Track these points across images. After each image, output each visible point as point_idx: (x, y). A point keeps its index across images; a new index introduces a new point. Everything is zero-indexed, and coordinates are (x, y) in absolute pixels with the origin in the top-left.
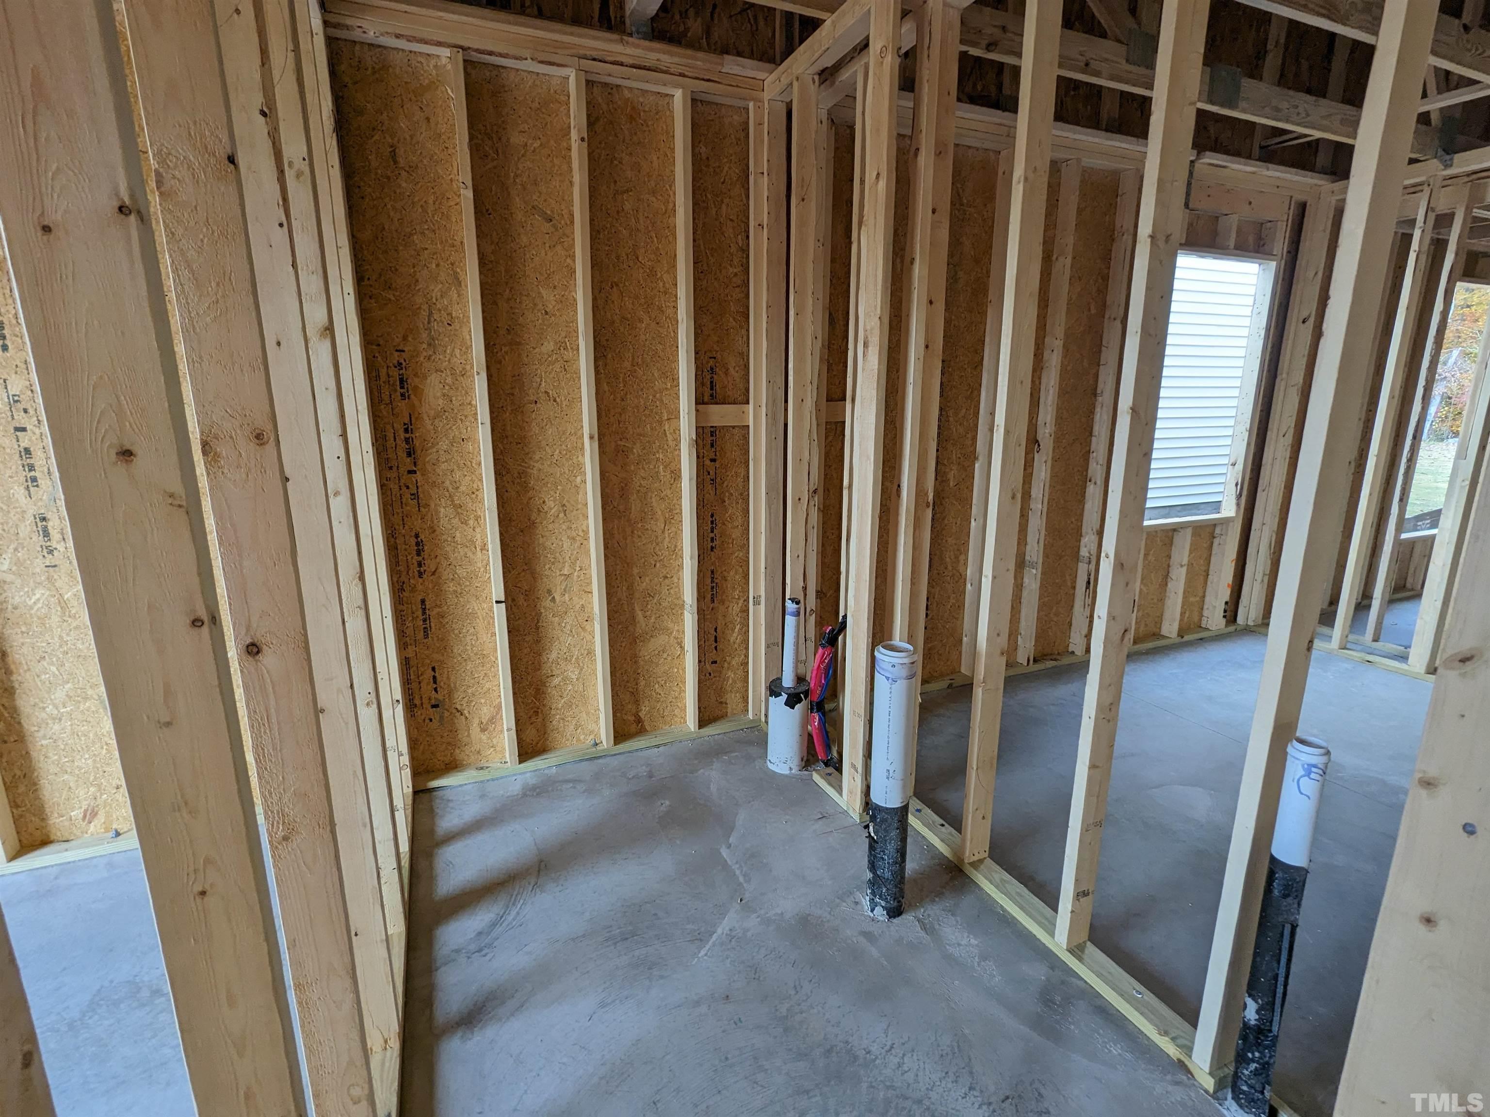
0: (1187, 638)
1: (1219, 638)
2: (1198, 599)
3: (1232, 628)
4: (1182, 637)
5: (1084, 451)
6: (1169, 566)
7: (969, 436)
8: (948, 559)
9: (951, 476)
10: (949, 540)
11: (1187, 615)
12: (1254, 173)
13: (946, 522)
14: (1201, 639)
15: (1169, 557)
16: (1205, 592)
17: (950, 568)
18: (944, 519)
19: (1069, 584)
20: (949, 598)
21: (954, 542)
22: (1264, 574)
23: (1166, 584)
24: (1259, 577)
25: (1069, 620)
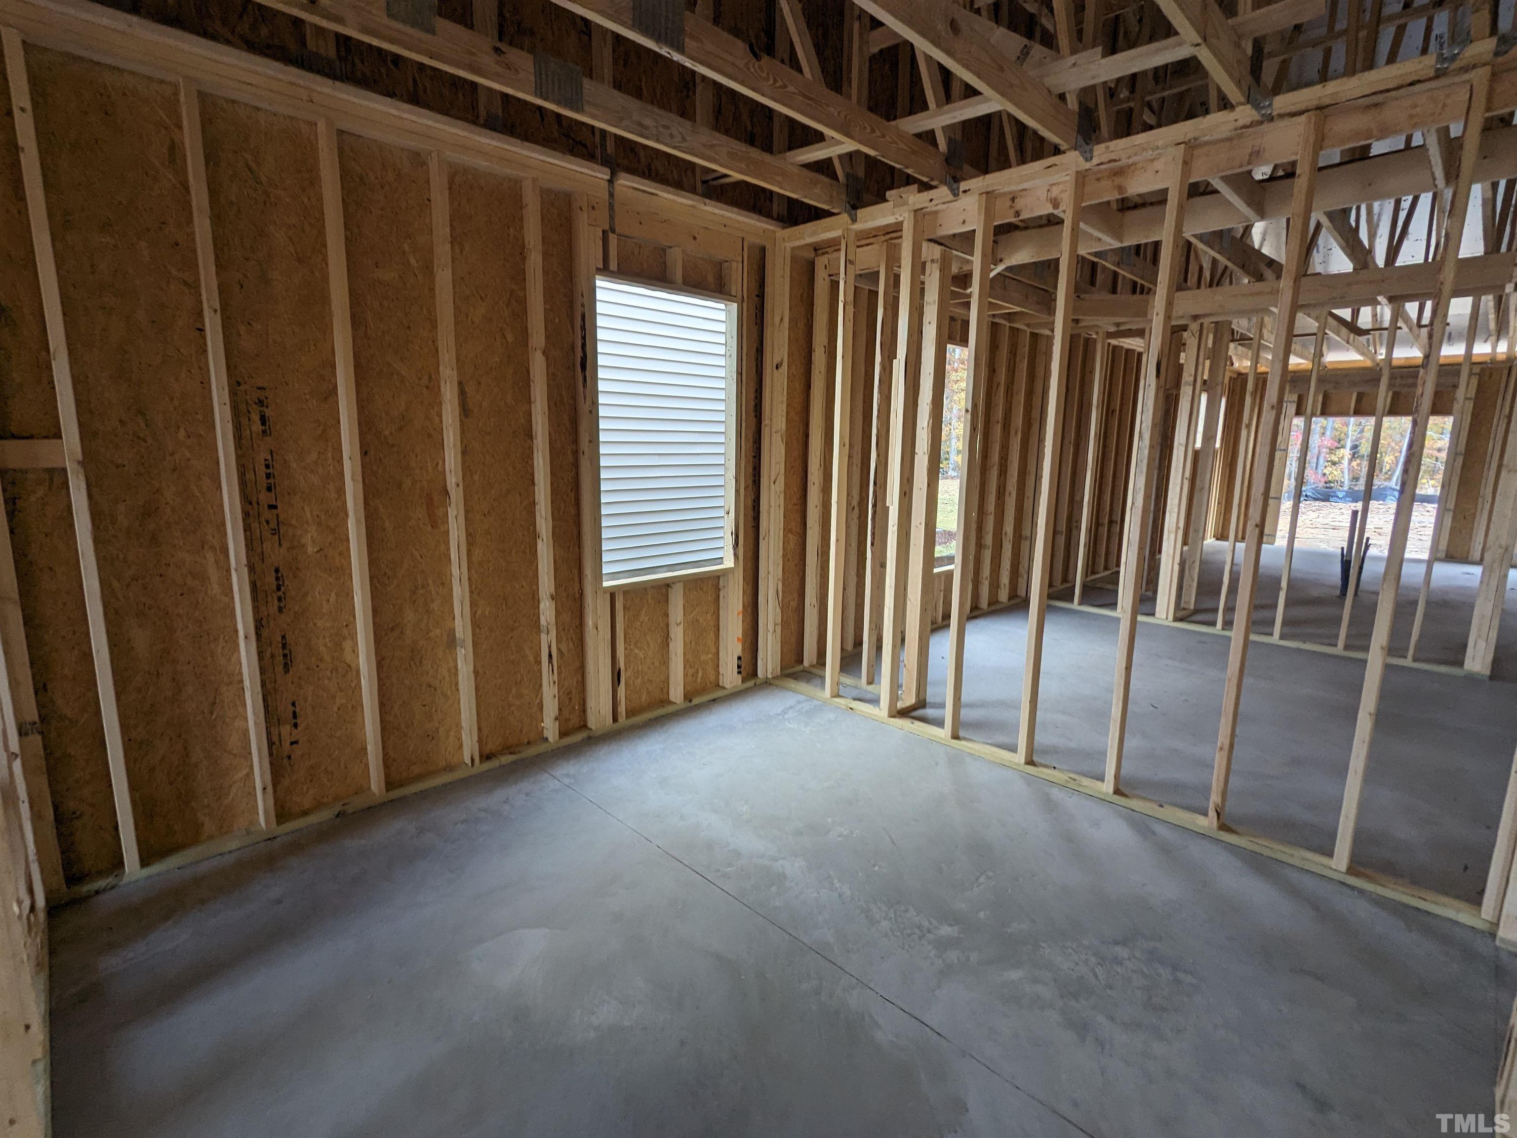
0: (696, 701)
1: (736, 695)
2: (710, 656)
3: (750, 684)
4: (690, 701)
5: (525, 503)
6: (668, 625)
7: (331, 487)
8: (322, 649)
9: (307, 540)
10: (320, 624)
11: (700, 675)
12: (693, 206)
13: (309, 599)
14: (714, 700)
15: (667, 615)
16: (718, 649)
17: (327, 658)
18: (306, 594)
19: (531, 659)
20: (334, 697)
21: (328, 624)
22: (775, 624)
23: (668, 646)
24: (771, 627)
25: (538, 700)
